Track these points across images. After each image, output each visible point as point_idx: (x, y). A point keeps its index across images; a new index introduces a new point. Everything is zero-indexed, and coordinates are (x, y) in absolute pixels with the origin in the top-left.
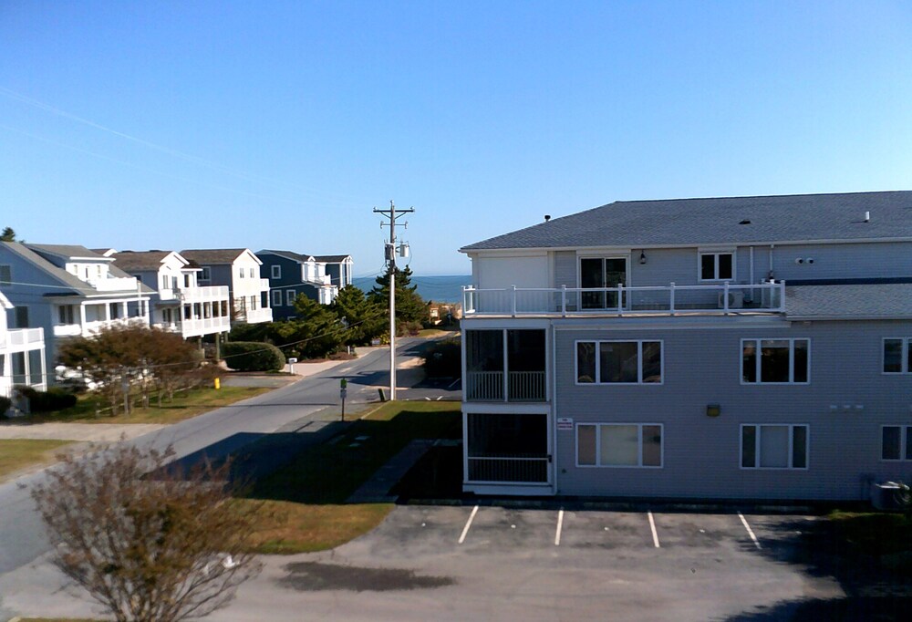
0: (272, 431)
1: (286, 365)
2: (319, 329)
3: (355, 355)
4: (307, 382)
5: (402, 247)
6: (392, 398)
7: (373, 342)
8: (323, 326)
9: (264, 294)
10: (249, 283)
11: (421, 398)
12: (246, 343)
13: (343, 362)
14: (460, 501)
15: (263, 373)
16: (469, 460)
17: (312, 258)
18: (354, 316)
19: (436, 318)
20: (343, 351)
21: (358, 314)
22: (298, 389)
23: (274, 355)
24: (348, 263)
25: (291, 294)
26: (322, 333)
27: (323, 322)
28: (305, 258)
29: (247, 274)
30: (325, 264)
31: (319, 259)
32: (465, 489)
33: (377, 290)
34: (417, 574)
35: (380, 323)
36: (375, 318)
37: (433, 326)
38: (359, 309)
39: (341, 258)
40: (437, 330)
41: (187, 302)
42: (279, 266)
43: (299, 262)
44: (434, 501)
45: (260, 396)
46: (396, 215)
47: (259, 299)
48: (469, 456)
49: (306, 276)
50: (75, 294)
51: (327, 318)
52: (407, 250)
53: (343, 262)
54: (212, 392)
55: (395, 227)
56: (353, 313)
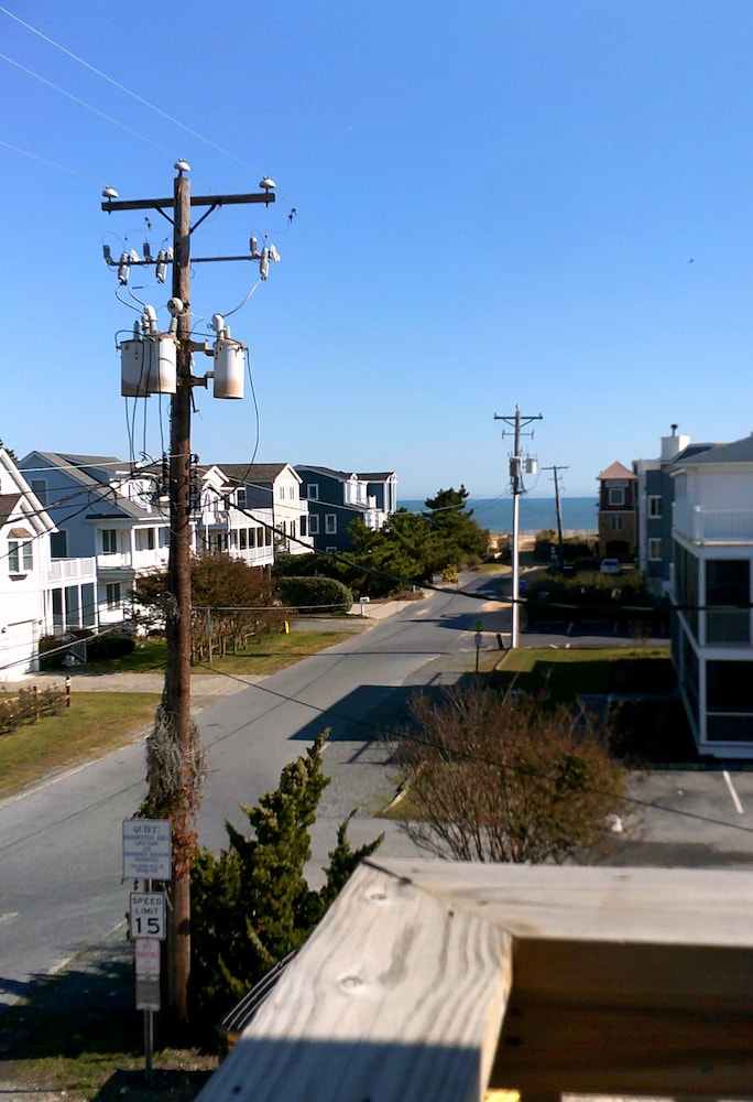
0: (399, 684)
1: (354, 605)
2: (383, 562)
3: (421, 594)
4: (384, 626)
5: (529, 462)
6: (514, 646)
7: (434, 579)
8: (387, 559)
9: (303, 518)
10: (289, 506)
11: (546, 645)
12: (307, 578)
13: (410, 602)
14: (703, 765)
15: (328, 615)
16: (709, 718)
17: (354, 475)
18: (413, 546)
19: (495, 551)
20: (407, 589)
21: (417, 545)
22: (383, 635)
23: (341, 593)
24: (392, 482)
25: (331, 519)
26: (389, 566)
27: (387, 554)
28: (349, 476)
29: (287, 493)
30: (366, 482)
31: (361, 477)
32: (703, 751)
33: (425, 514)
34: (723, 849)
35: (442, 556)
36: (435, 549)
37: (492, 560)
38: (417, 538)
39: (385, 476)
40: (499, 566)
41: (233, 528)
42: (317, 485)
43: (340, 480)
44: (672, 765)
45: (344, 643)
46: (521, 422)
47: (298, 523)
48: (708, 710)
49: (349, 499)
50: (127, 517)
51: (391, 549)
52: (534, 465)
53: (388, 481)
54: (285, 637)
55: (521, 438)
56: (410, 543)
